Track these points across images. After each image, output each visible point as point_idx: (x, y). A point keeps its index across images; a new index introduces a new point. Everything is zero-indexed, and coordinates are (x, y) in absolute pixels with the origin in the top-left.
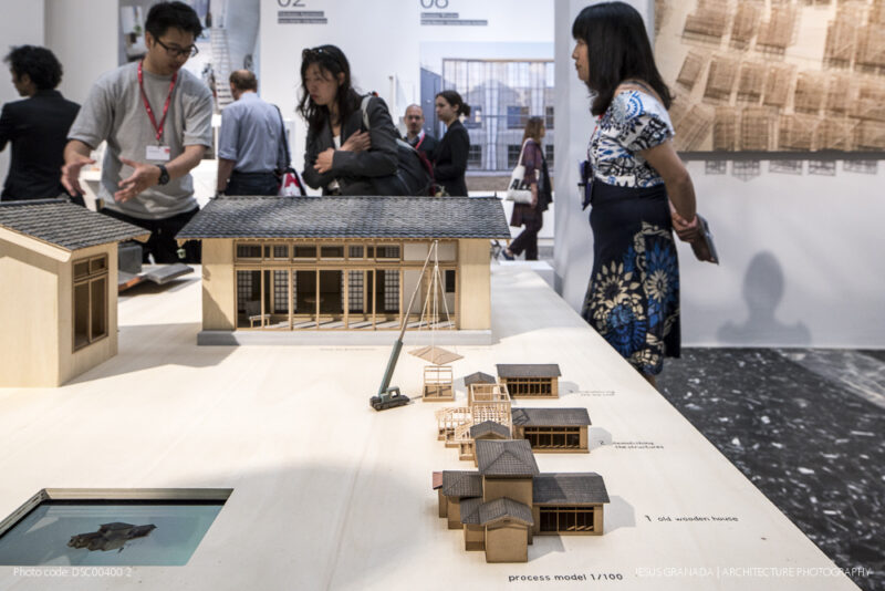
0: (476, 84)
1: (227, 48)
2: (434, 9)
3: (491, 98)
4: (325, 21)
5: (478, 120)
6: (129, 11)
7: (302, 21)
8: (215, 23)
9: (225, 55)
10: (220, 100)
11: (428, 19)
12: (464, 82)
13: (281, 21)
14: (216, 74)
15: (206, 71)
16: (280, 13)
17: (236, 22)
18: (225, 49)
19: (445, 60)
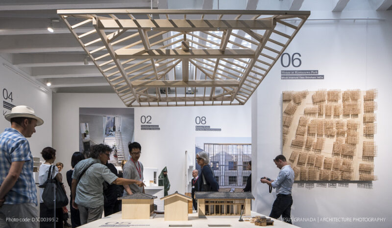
0: (217, 153)
1: (121, 139)
2: (201, 125)
3: (223, 158)
4: (159, 129)
5: (217, 167)
6: (83, 125)
7: (150, 129)
8: (117, 130)
9: (121, 142)
10: (119, 159)
11: (198, 128)
12: (212, 152)
13: (142, 129)
14: (117, 149)
16: (142, 126)
17: (125, 129)
18: (121, 140)
19: (205, 144)
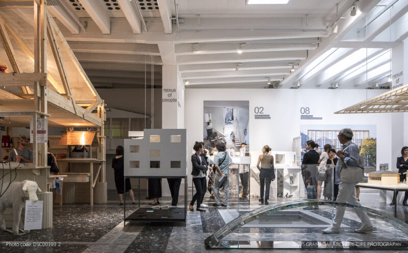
0: (319, 138)
2: (305, 114)
3: (323, 142)
4: (270, 118)
6: (207, 115)
7: (262, 118)
8: (235, 119)
9: (238, 129)
11: (303, 117)
12: (314, 137)
13: (256, 118)
14: (235, 135)
15: (232, 134)
16: (255, 116)
17: (241, 119)
18: (238, 127)
19: (308, 130)
